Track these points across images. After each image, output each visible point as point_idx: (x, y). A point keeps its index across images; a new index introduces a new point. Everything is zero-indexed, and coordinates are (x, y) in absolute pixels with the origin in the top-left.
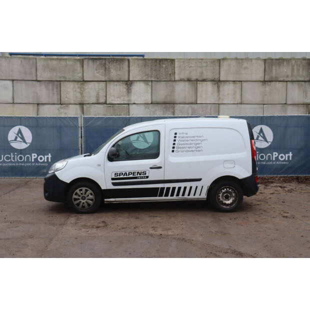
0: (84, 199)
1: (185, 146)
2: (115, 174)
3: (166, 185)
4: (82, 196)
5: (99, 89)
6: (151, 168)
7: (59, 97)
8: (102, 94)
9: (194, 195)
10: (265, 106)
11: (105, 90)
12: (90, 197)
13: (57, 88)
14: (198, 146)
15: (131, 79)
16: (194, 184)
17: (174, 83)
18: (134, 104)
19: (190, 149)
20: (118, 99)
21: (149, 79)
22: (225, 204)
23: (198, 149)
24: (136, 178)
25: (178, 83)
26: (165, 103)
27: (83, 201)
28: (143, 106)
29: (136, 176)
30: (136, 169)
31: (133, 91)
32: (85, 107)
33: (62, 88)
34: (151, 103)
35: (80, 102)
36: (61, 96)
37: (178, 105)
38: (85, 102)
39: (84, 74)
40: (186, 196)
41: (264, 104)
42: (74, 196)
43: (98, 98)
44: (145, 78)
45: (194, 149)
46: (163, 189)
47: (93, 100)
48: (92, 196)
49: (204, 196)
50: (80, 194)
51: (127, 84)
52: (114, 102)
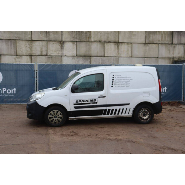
0: (56, 118)
1: (120, 83)
2: (76, 101)
3: (108, 108)
4: (54, 115)
5: (43, 46)
6: (99, 97)
7: (15, 50)
8: (44, 49)
9: (125, 114)
10: (146, 59)
11: (46, 47)
12: (60, 116)
13: (14, 44)
14: (127, 83)
15: (63, 40)
16: (125, 107)
17: (91, 43)
18: (65, 56)
19: (123, 85)
20: (55, 53)
21: (75, 40)
22: (144, 119)
23: (128, 85)
24: (89, 103)
25: (93, 43)
26: (85, 56)
27: (55, 119)
28: (71, 58)
29: (90, 102)
30: (89, 98)
31: (65, 48)
32: (33, 57)
33: (17, 45)
34: (76, 56)
35: (29, 54)
36: (16, 50)
37: (93, 57)
38: (33, 54)
39: (33, 36)
40: (120, 114)
41: (145, 58)
42: (49, 116)
43: (41, 51)
44: (72, 40)
45: (125, 85)
46: (106, 110)
47: (39, 53)
48: (61, 116)
49: (131, 114)
50: (53, 114)
51: (60, 43)
52: (52, 55)
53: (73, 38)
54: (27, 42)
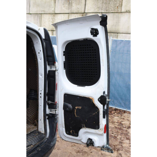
53: (98, 9)
54: (50, 15)
